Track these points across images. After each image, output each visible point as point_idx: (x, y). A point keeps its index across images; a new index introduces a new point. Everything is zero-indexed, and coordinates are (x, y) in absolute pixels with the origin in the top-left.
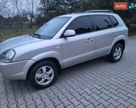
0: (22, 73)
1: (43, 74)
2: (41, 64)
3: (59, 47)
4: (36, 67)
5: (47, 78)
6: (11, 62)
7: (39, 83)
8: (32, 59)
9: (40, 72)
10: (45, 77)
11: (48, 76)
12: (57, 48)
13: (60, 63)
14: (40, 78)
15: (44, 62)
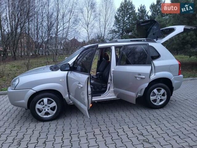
0: (23, 101)
2: (42, 95)
3: (63, 80)
4: (36, 97)
5: (48, 111)
6: (14, 89)
7: (40, 114)
9: (42, 103)
10: (47, 110)
11: (49, 109)
13: (64, 98)
14: (41, 109)
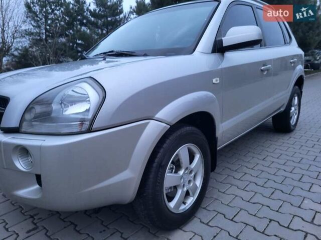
1: (181, 172)
3: (218, 81)
8: (158, 116)
12: (214, 81)
13: (217, 134)
15: (185, 128)
